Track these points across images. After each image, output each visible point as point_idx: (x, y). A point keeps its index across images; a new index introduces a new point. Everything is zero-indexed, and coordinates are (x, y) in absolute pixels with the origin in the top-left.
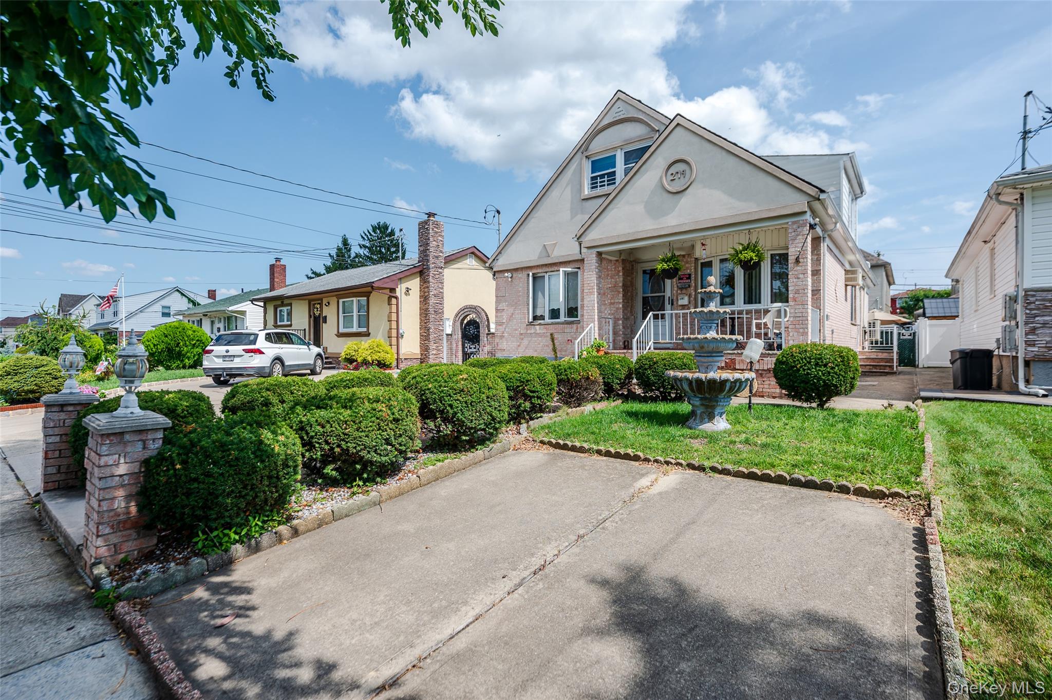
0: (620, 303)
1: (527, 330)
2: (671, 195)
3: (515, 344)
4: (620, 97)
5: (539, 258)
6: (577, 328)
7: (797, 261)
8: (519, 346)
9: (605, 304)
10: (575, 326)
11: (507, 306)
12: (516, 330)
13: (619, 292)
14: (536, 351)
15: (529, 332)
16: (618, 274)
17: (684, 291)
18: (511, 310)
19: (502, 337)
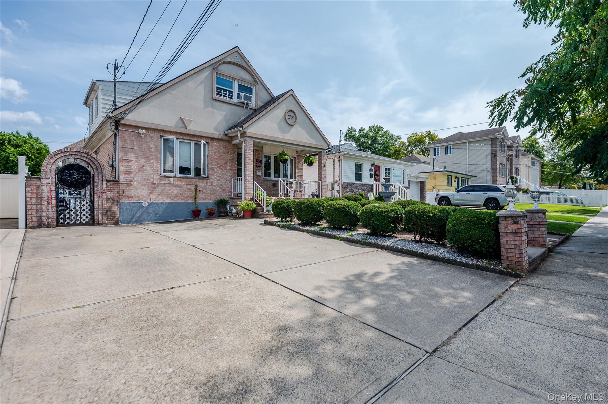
0: (235, 170)
1: (161, 180)
2: (288, 125)
3: (146, 192)
4: (236, 50)
5: (175, 126)
6: (207, 183)
7: (324, 166)
8: (151, 193)
9: (226, 169)
10: (205, 181)
11: (137, 157)
12: (147, 180)
13: (235, 164)
14: (170, 197)
15: (163, 182)
16: (234, 153)
17: (258, 168)
18: (141, 162)
19: (129, 185)
